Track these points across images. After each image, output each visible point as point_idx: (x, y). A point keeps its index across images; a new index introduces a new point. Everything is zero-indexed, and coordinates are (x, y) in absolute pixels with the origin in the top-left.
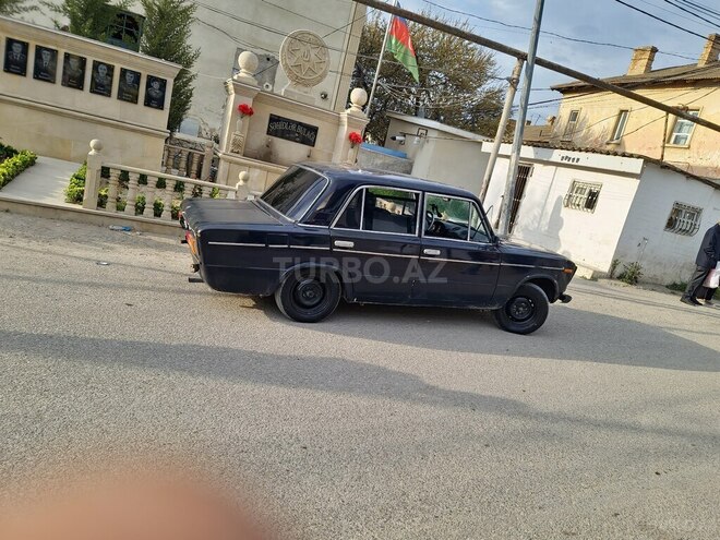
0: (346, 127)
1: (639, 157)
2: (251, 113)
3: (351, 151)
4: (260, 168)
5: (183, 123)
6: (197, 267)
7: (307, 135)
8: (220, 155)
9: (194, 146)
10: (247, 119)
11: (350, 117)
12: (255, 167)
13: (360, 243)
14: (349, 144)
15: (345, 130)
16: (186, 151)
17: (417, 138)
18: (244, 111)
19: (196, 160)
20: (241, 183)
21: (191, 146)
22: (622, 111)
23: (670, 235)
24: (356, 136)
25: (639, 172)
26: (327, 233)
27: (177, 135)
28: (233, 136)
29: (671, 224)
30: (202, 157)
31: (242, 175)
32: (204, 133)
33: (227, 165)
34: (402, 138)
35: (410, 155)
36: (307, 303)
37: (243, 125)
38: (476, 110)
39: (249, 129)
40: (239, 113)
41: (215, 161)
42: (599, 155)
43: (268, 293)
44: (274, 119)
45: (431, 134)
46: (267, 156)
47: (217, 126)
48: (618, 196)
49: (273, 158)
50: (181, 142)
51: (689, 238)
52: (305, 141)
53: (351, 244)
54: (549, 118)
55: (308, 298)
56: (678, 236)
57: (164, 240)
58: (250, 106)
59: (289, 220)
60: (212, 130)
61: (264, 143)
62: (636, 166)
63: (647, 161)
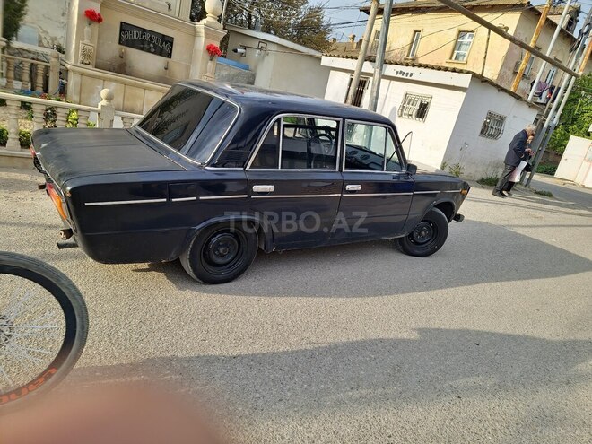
0: (203, 39)
1: (468, 72)
2: (100, 20)
3: (210, 63)
4: (116, 81)
5: (20, 32)
6: (69, 233)
7: (162, 46)
8: (69, 66)
9: (36, 57)
10: (96, 26)
11: (207, 27)
12: (110, 80)
13: (281, 186)
14: (207, 56)
15: (202, 42)
16: (27, 62)
17: (258, 51)
18: (92, 17)
19: (40, 72)
20: (104, 102)
21: (32, 55)
22: (416, 32)
23: (483, 140)
24: (215, 48)
25: (467, 86)
26: (242, 176)
27: (15, 44)
28: (81, 46)
29: (485, 131)
30: (47, 69)
31: (104, 93)
32: (45, 42)
33: (78, 78)
34: (243, 51)
35: (252, 67)
36: (220, 261)
37: (92, 34)
38: (301, 27)
39: (99, 38)
40: (86, 20)
41: (64, 73)
42: (430, 70)
43: (173, 256)
44: (124, 27)
45: (270, 47)
46: (122, 68)
47: (59, 34)
48: (447, 108)
49: (127, 69)
50: (20, 52)
51: (494, 141)
52: (160, 52)
53: (271, 188)
54: (351, 36)
55: (221, 256)
56: (488, 140)
57: (14, 175)
58: (97, 11)
59: (190, 160)
60: (54, 39)
61: (116, 53)
62: (465, 80)
63: (474, 76)
